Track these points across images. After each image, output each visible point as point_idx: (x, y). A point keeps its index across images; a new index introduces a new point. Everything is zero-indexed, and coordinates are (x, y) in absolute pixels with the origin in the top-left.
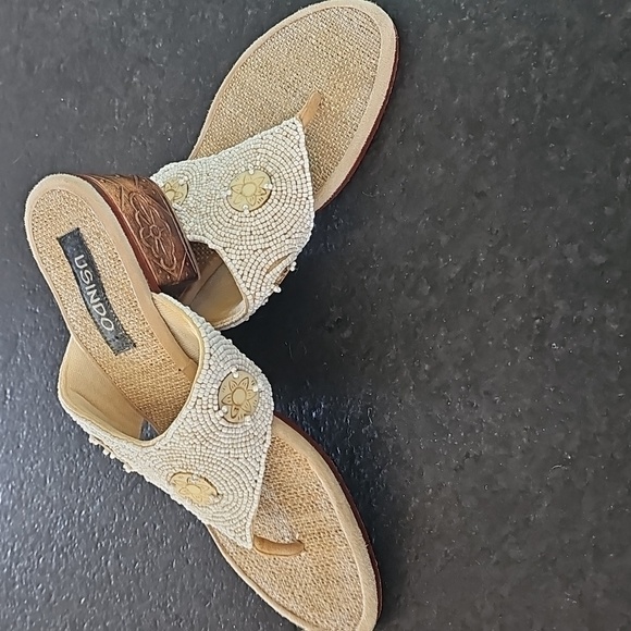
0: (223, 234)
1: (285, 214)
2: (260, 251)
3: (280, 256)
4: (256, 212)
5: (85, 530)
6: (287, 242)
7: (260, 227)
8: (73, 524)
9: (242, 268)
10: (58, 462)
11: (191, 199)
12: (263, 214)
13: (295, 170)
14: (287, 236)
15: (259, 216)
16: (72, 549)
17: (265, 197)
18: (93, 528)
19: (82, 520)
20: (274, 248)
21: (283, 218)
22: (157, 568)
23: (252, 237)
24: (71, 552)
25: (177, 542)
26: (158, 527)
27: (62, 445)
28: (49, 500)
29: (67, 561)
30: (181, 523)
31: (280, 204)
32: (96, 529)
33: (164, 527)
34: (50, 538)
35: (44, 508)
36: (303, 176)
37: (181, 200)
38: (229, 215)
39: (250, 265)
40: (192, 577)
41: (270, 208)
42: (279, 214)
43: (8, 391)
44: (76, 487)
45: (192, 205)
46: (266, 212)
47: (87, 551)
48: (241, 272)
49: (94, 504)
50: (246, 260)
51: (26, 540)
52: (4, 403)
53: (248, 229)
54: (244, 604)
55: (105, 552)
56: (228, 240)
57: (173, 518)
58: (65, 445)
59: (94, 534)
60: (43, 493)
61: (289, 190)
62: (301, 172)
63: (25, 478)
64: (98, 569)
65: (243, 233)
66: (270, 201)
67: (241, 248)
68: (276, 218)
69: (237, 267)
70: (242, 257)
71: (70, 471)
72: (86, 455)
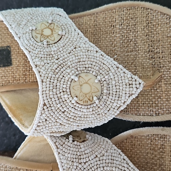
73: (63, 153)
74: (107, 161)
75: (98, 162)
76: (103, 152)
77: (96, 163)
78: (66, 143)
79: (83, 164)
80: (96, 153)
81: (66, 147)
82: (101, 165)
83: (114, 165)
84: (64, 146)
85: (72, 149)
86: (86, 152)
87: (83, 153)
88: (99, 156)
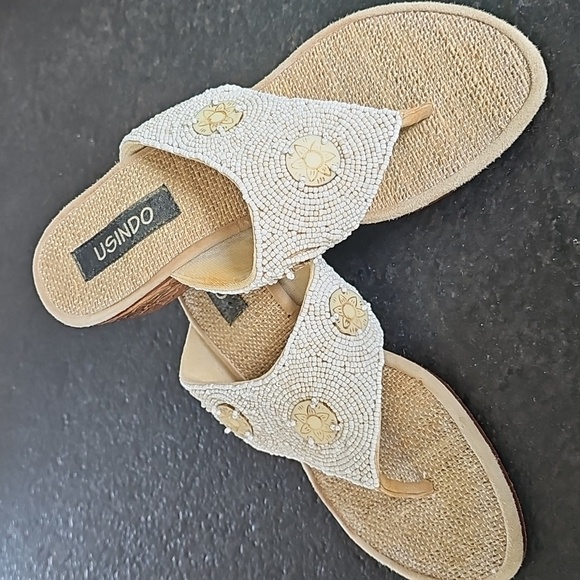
0: (265, 193)
1: (338, 207)
2: (294, 233)
3: (310, 246)
4: (311, 189)
5: (153, 535)
6: (325, 235)
7: (308, 208)
8: (141, 532)
9: (268, 243)
10: (120, 475)
11: (241, 130)
12: (316, 195)
13: (370, 166)
14: (327, 229)
15: (311, 196)
16: (143, 556)
17: (328, 179)
18: (160, 532)
19: (149, 525)
20: (309, 236)
21: (333, 209)
22: (225, 557)
23: (294, 215)
24: (143, 560)
25: (242, 526)
26: (221, 516)
27: (121, 457)
28: (116, 513)
29: (140, 570)
30: (243, 507)
31: (338, 194)
32: (163, 531)
33: (226, 515)
34: (121, 550)
35: (113, 522)
36: (375, 176)
37: (229, 126)
38: (281, 175)
39: (278, 243)
40: (260, 557)
41: (326, 193)
42: (331, 204)
43: (65, 416)
44: (140, 496)
45: (238, 136)
46: (321, 195)
47: (159, 555)
48: (264, 245)
49: (157, 507)
50: (276, 236)
51: (100, 558)
52: (63, 430)
53: (294, 204)
54: (315, 574)
55: (175, 552)
56: (267, 203)
57: (234, 503)
58: (124, 456)
59: (162, 538)
60: (110, 508)
61: (354, 184)
62: (375, 171)
63: (92, 497)
64: (171, 569)
65: (287, 205)
66: (330, 185)
67: (277, 220)
68: (327, 205)
69: (265, 239)
70: (275, 231)
71: (131, 480)
72: (144, 461)
73: (309, 327)
74: (352, 385)
75: (340, 376)
76: (358, 370)
77: (336, 374)
78: (323, 317)
79: (320, 360)
80: (347, 364)
81: (320, 323)
82: (340, 382)
83: (356, 397)
84: (318, 318)
85: (323, 331)
86: (337, 351)
87: (332, 349)
88: (347, 369)
